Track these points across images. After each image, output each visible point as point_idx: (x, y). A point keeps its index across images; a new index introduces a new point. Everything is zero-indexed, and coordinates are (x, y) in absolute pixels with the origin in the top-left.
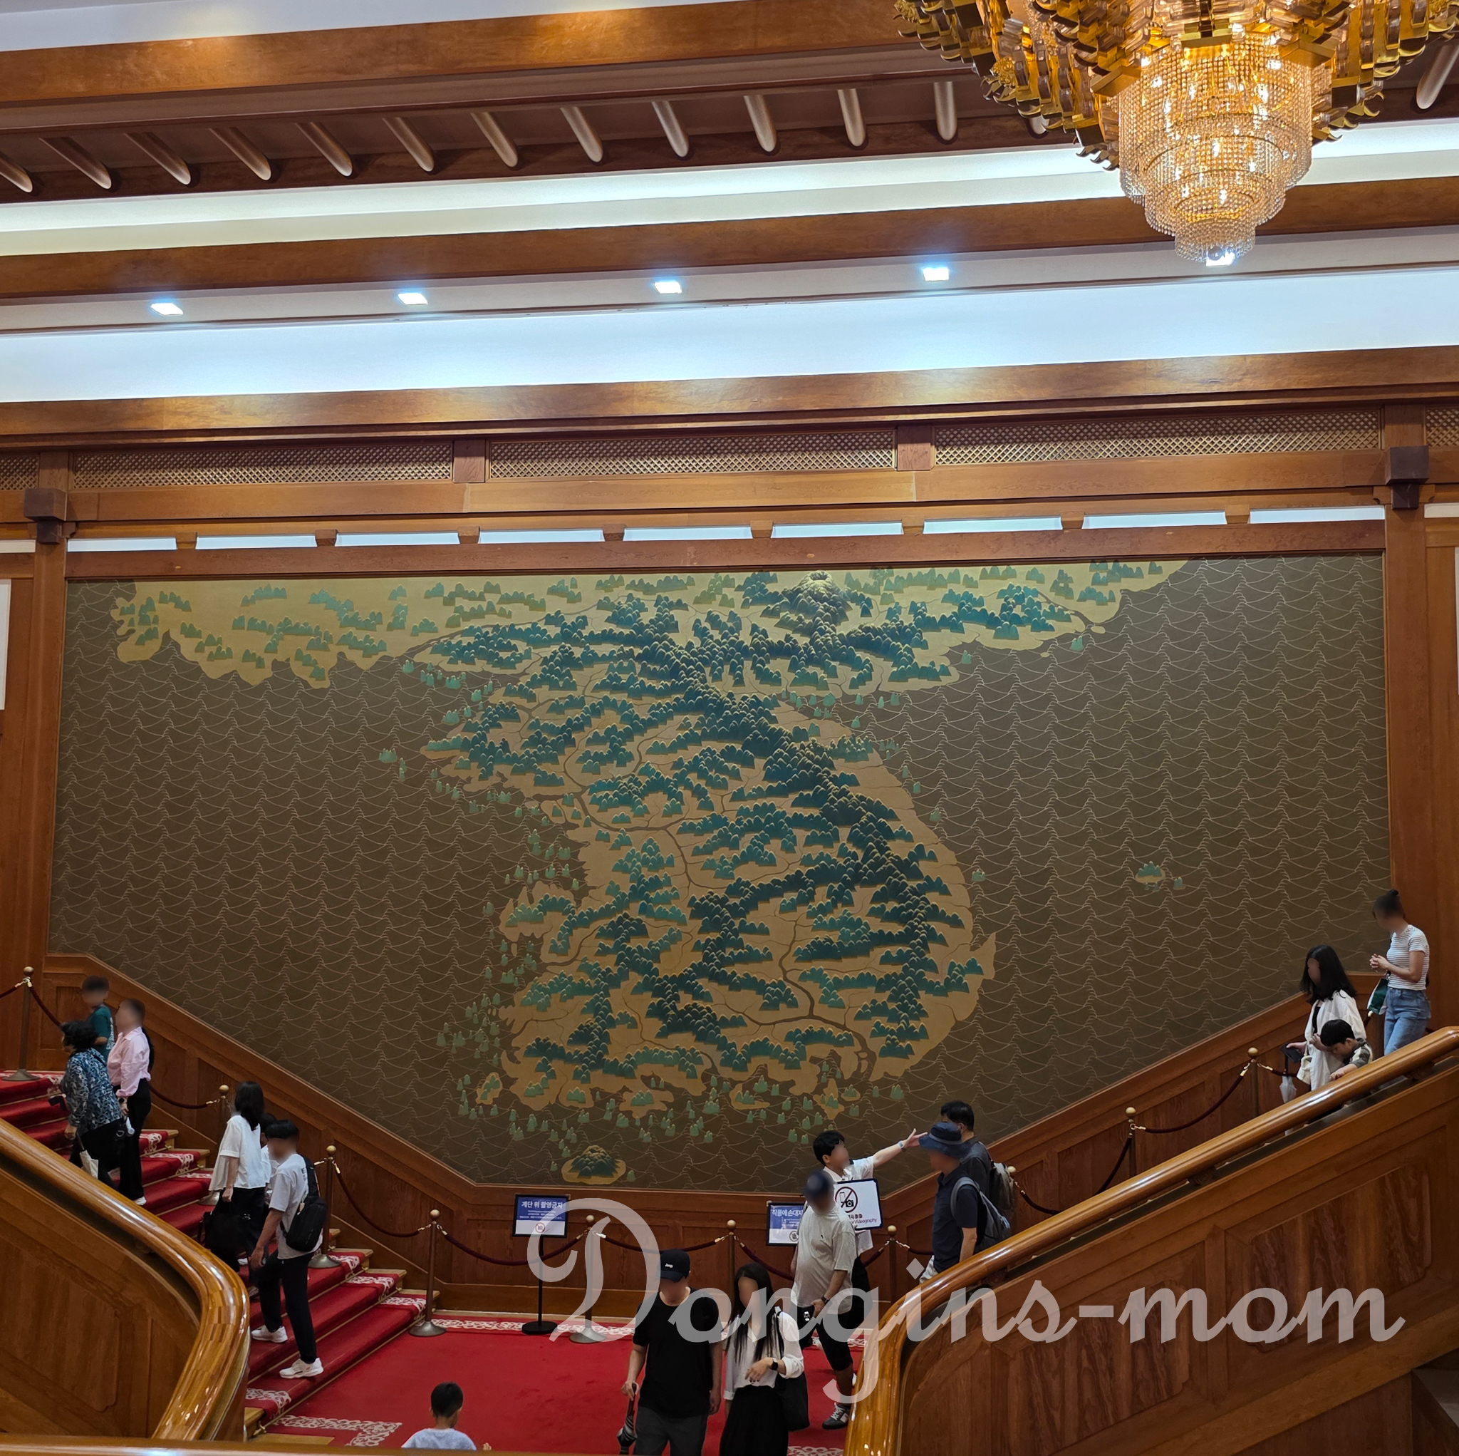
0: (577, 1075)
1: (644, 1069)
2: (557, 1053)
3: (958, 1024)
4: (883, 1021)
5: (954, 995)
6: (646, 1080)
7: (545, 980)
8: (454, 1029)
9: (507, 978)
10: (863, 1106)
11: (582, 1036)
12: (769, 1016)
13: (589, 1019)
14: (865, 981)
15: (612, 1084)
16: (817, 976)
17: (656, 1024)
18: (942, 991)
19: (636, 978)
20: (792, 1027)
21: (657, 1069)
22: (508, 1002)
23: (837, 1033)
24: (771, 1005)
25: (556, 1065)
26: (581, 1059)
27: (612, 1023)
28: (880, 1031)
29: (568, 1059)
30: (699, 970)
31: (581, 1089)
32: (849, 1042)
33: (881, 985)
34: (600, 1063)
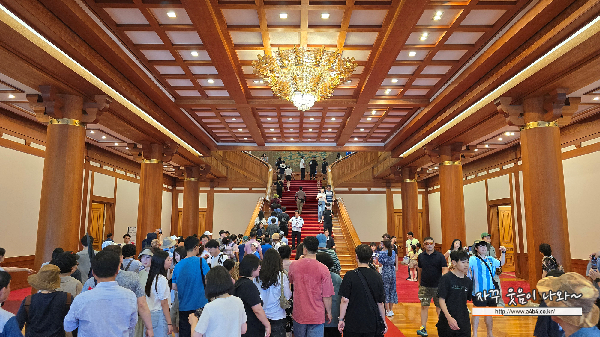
0: (289, 160)
1: (296, 160)
2: (287, 158)
3: (330, 154)
4: (322, 154)
6: (296, 161)
8: (275, 156)
10: (320, 163)
11: (289, 156)
12: (310, 154)
13: (290, 154)
15: (293, 161)
20: (312, 155)
21: (298, 159)
23: (317, 156)
25: (286, 159)
26: (289, 159)
27: (293, 155)
28: (322, 155)
29: (288, 159)
31: (290, 162)
32: (318, 156)
34: (291, 159)
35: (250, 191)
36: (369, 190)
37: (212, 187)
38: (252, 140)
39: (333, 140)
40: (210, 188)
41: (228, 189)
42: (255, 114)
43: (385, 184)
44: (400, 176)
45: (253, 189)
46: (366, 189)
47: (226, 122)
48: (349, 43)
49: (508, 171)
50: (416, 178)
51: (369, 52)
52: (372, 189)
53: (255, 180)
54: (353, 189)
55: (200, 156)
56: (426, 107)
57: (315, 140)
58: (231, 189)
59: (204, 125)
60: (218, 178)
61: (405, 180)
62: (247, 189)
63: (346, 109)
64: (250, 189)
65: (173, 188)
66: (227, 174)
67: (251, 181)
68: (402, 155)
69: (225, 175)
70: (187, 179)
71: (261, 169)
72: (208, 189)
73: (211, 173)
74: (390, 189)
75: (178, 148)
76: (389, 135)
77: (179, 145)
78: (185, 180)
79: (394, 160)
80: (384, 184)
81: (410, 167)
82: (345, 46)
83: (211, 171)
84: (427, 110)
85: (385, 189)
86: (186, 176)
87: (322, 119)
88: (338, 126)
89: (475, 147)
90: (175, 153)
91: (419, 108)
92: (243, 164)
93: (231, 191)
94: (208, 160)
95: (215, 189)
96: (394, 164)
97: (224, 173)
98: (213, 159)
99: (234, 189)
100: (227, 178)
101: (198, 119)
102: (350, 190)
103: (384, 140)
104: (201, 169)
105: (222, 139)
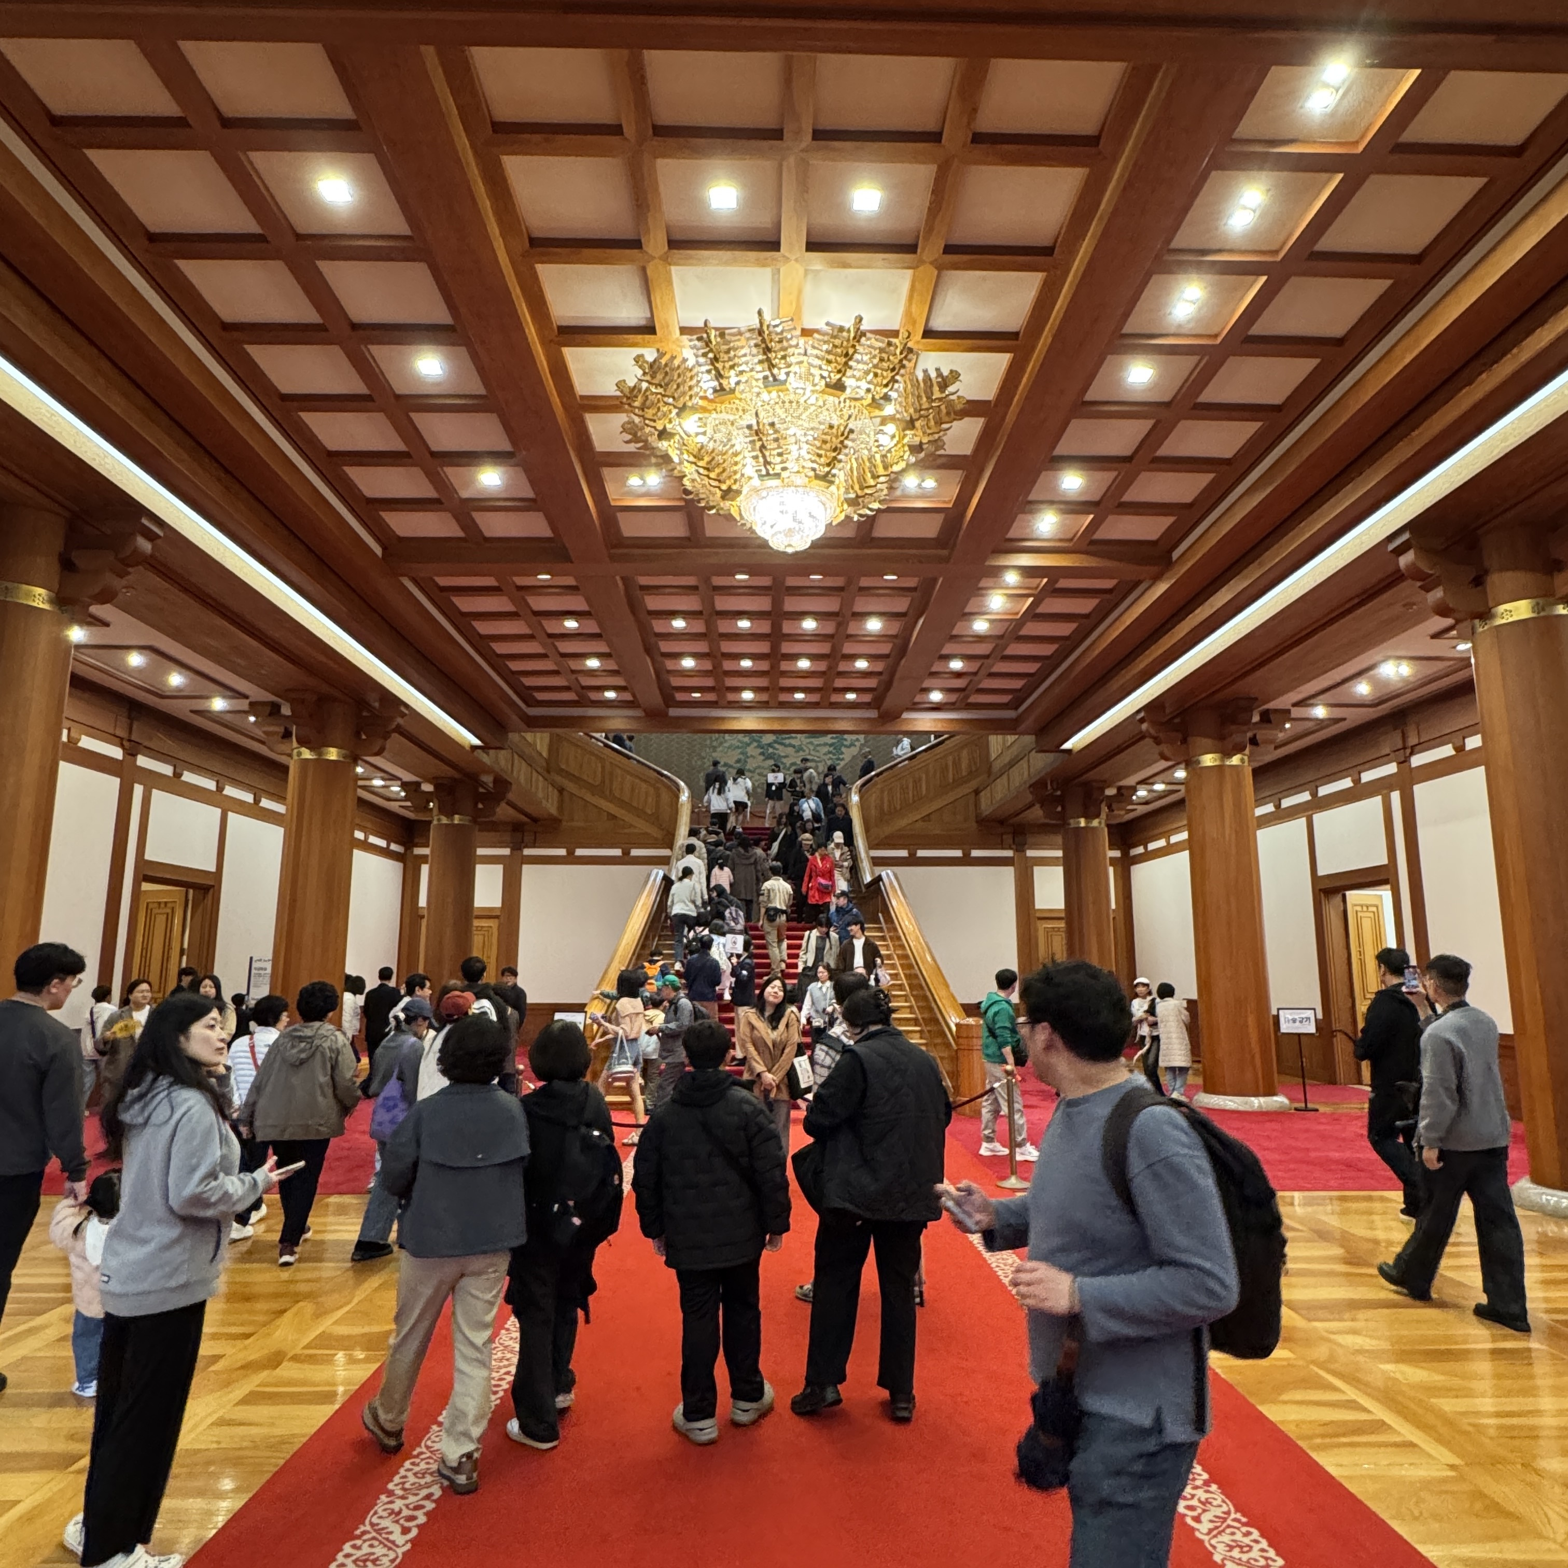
5: (852, 748)
7: (726, 745)
9: (715, 744)
14: (825, 744)
16: (811, 743)
17: (762, 758)
18: (848, 747)
19: (755, 744)
22: (715, 751)
24: (797, 751)
30: (775, 742)
33: (831, 745)
35: (626, 860)
36: (966, 855)
37: (517, 847)
38: (627, 696)
39: (867, 698)
40: (512, 850)
41: (562, 852)
42: (634, 606)
43: (1010, 836)
44: (1059, 809)
45: (635, 852)
46: (958, 853)
47: (550, 636)
48: (939, 324)
49: (1381, 787)
50: (1103, 816)
51: (1003, 360)
52: (975, 853)
53: (642, 826)
54: (921, 853)
55: (474, 748)
56: (1156, 578)
57: (815, 698)
58: (571, 853)
59: (481, 643)
60: (535, 820)
61: (1072, 821)
62: (617, 852)
63: (914, 589)
64: (626, 853)
65: (406, 850)
66: (560, 808)
67: (626, 831)
68: (1067, 746)
69: (553, 811)
70: (439, 820)
71: (658, 796)
72: (506, 851)
73: (510, 804)
74: (1024, 851)
75: (403, 715)
76: (1034, 680)
77: (407, 706)
78: (435, 822)
79: (1041, 762)
80: (1008, 838)
81: (1086, 784)
82: (928, 333)
83: (511, 796)
84: (1161, 588)
85: (1009, 853)
86: (435, 812)
87: (839, 625)
88: (885, 649)
89: (1285, 714)
90: (394, 731)
91: (1137, 584)
92: (607, 781)
93: (571, 859)
94: (499, 760)
95: (527, 852)
96: (1043, 774)
97: (551, 806)
98: (516, 761)
99: (579, 852)
100: (560, 821)
101: (462, 620)
102: (912, 854)
103: (1018, 697)
104: (481, 790)
105: (540, 696)
